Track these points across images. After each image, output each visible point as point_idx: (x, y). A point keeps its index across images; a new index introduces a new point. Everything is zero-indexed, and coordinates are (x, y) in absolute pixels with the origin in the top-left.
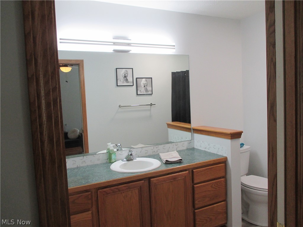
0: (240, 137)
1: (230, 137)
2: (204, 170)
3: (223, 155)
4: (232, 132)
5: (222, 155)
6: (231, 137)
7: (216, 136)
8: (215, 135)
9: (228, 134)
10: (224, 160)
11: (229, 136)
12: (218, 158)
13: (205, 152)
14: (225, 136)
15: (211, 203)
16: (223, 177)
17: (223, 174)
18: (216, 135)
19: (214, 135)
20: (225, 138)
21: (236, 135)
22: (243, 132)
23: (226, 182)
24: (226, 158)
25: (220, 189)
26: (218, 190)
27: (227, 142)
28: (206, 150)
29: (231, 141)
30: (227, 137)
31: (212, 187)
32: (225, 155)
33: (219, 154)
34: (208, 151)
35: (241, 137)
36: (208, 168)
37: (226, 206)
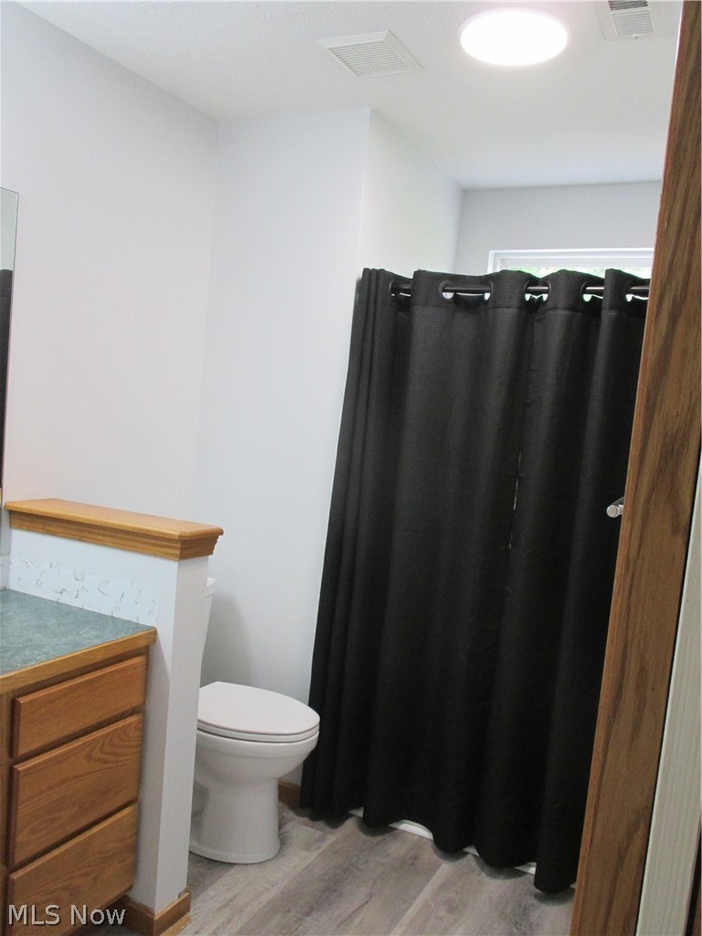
0: (211, 552)
1: (178, 552)
2: (65, 693)
3: (140, 622)
4: (188, 530)
5: (134, 620)
6: (182, 549)
7: (115, 546)
8: (111, 539)
9: (174, 541)
10: (142, 643)
11: (171, 547)
12: (122, 636)
13: (60, 610)
14: (159, 546)
15: (83, 822)
16: (134, 712)
17: (135, 700)
18: (115, 540)
19: (107, 539)
20: (155, 555)
21: (198, 545)
22: (221, 533)
23: (143, 728)
24: (152, 635)
25: (123, 758)
26: (111, 765)
27: (165, 570)
28: (65, 599)
29: (179, 566)
30: (161, 549)
31: (89, 758)
32: (148, 621)
33: (124, 615)
34: (73, 604)
35: (214, 551)
36: (82, 683)
37: (137, 824)
